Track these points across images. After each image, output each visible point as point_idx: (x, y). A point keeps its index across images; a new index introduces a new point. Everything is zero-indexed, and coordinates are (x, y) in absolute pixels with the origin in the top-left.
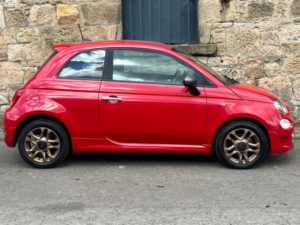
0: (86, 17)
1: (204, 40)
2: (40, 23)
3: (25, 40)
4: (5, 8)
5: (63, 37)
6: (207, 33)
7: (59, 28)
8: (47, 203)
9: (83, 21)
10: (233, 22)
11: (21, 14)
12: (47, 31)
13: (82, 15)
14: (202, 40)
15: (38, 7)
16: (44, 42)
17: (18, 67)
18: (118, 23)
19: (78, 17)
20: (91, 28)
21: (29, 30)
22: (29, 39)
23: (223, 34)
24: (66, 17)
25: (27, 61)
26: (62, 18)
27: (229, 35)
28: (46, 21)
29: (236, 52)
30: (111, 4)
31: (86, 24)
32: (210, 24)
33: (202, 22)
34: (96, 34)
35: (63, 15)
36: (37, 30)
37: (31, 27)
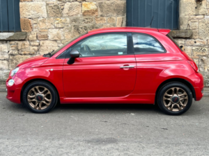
0: (102, 11)
1: (183, 27)
2: (71, 14)
3: (60, 26)
4: (47, 4)
5: (86, 25)
6: (185, 22)
7: (83, 18)
8: (92, 137)
9: (100, 13)
10: (204, 15)
11: (58, 8)
12: (75, 20)
13: (99, 10)
14: (182, 27)
15: (70, 4)
16: (73, 28)
17: (55, 44)
18: (123, 15)
19: (96, 11)
20: (105, 18)
21: (63, 19)
22: (63, 25)
23: (197, 23)
24: (88, 11)
25: (61, 40)
26: (85, 12)
27: (201, 24)
28: (75, 13)
29: (205, 36)
30: (119, 2)
31: (101, 16)
32: (188, 17)
33: (182, 15)
34: (108, 23)
35: (86, 9)
36: (68, 20)
37: (65, 17)
